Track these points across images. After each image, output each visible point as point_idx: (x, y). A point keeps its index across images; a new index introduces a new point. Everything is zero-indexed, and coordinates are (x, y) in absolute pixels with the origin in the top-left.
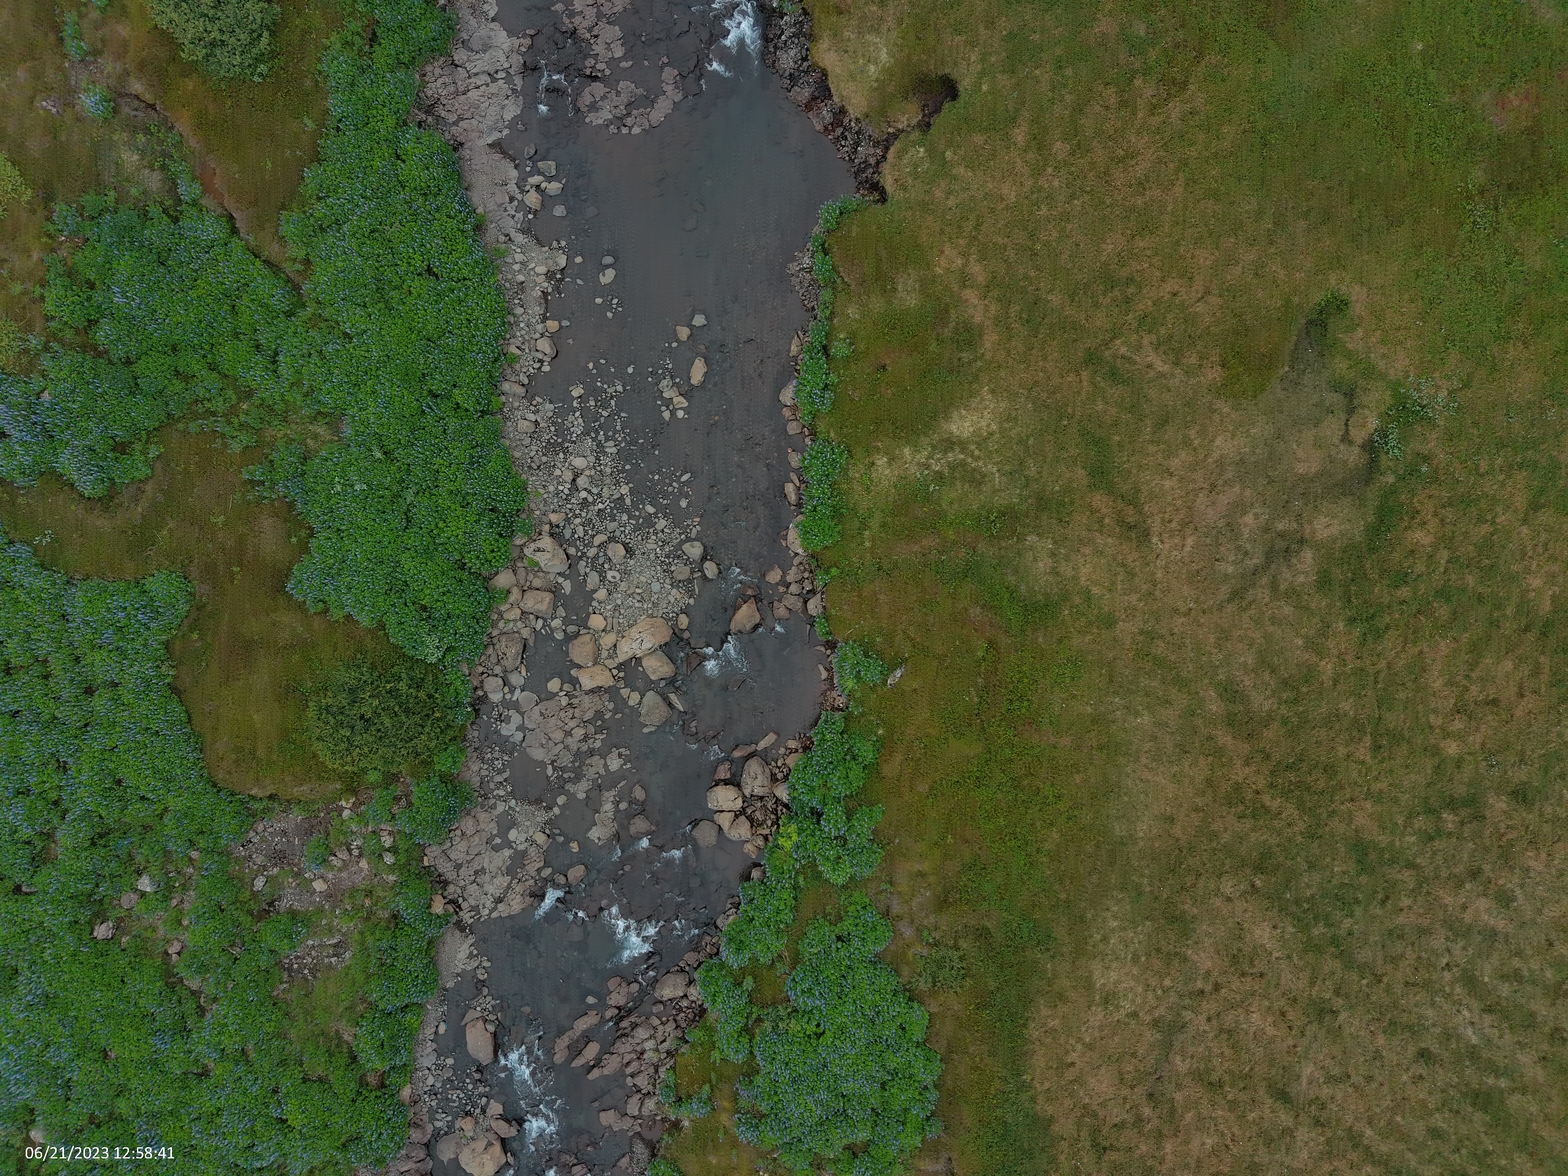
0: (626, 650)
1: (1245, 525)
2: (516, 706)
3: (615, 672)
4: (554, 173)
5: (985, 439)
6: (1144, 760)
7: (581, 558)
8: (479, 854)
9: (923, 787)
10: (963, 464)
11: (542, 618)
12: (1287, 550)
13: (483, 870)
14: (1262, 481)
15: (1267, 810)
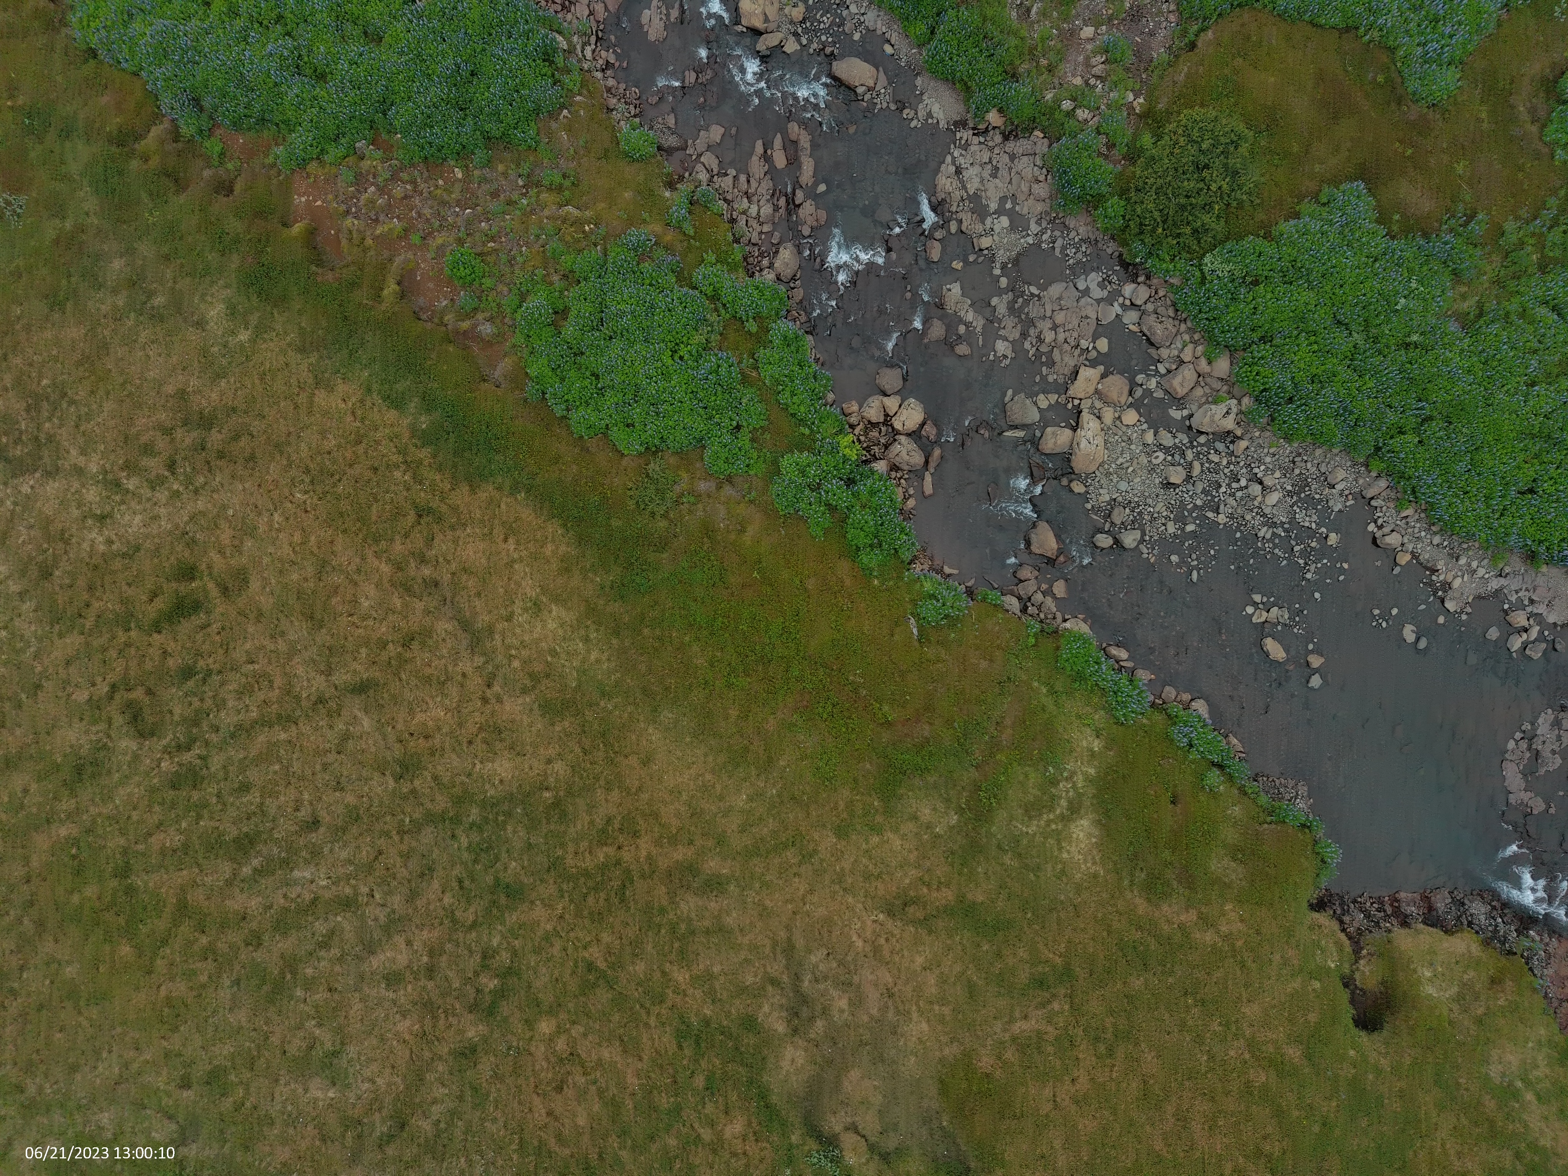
0: (1090, 424)
1: (840, 998)
2: (1109, 300)
3: (1076, 402)
4: (1528, 652)
5: (1059, 841)
6: (708, 777)
7: (1191, 442)
8: (1010, 183)
9: (811, 584)
10: (1051, 809)
11: (1164, 375)
12: (796, 1014)
13: (994, 175)
14: (867, 1037)
15: (602, 844)
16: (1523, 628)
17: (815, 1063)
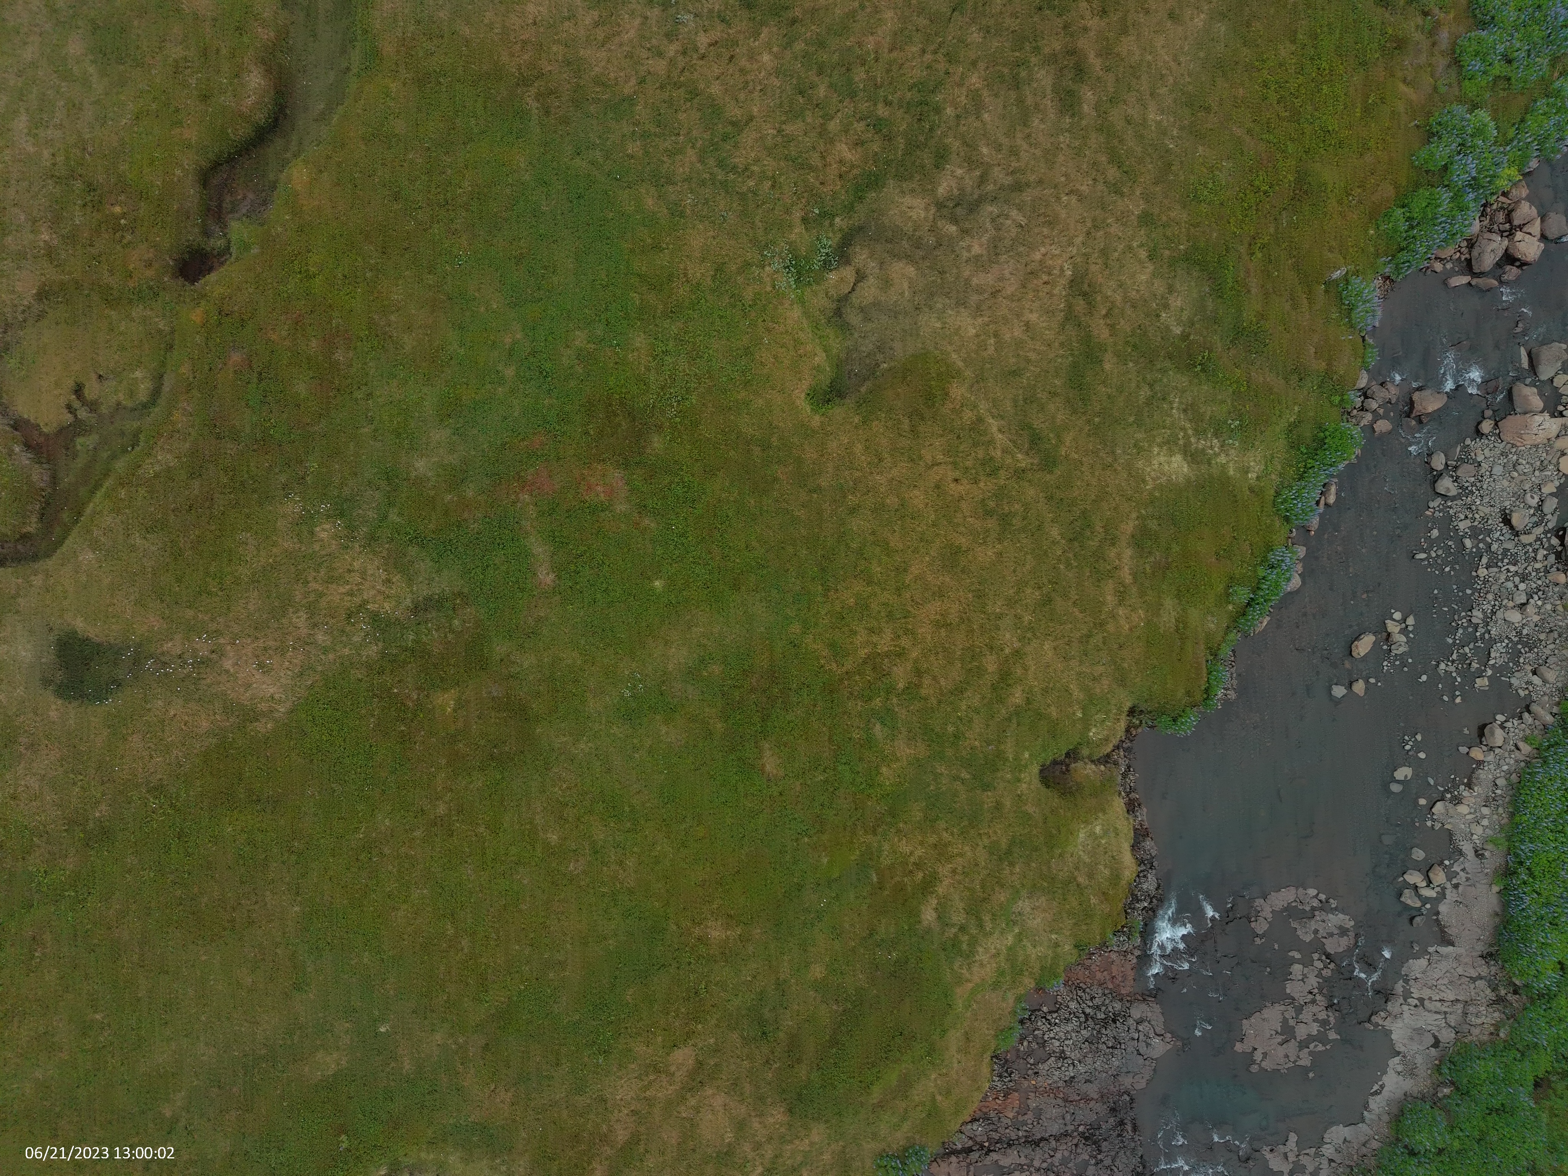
0: (1552, 426)
3: (1565, 413)
4: (1406, 891)
6: (1170, 80)
7: (1549, 531)
10: (1195, 432)
12: (958, 204)
14: (950, 277)
16: (1430, 882)
17: (915, 230)
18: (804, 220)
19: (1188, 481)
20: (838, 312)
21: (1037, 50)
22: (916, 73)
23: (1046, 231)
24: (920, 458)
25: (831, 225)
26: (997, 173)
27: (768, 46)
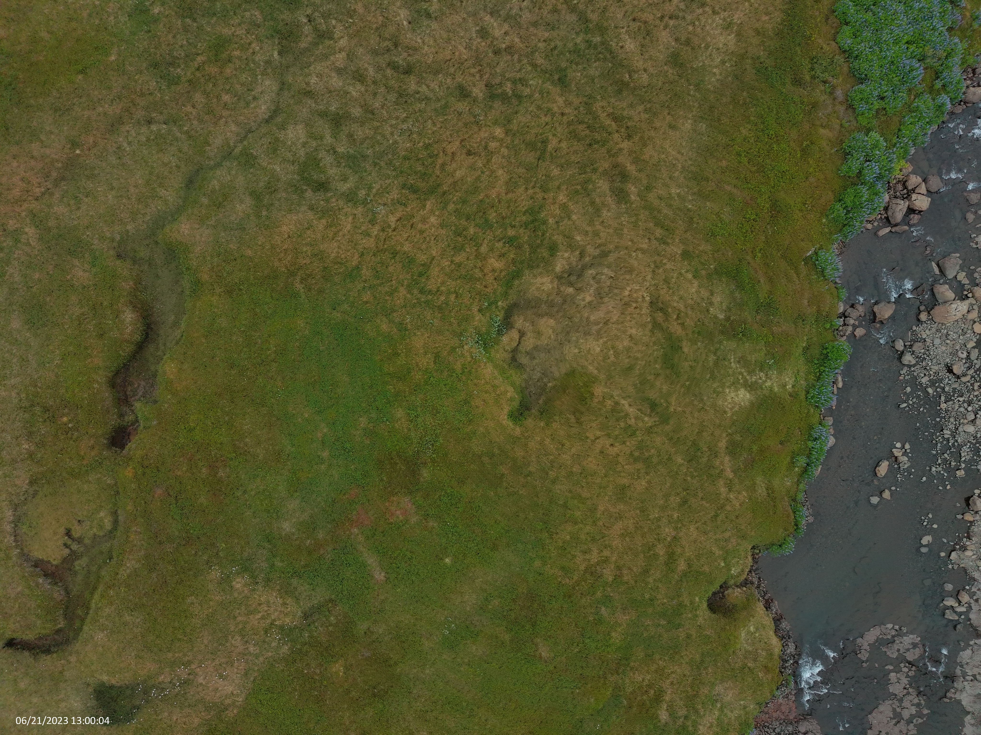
0: (962, 307)
3: (970, 295)
4: (947, 611)
5: (734, 384)
10: (748, 373)
12: (570, 274)
14: (576, 320)
16: (960, 602)
17: (548, 297)
18: (480, 311)
19: (752, 404)
20: (514, 359)
21: (595, 170)
22: (525, 204)
23: (628, 277)
24: (587, 438)
25: (497, 307)
26: (590, 250)
27: (432, 212)
